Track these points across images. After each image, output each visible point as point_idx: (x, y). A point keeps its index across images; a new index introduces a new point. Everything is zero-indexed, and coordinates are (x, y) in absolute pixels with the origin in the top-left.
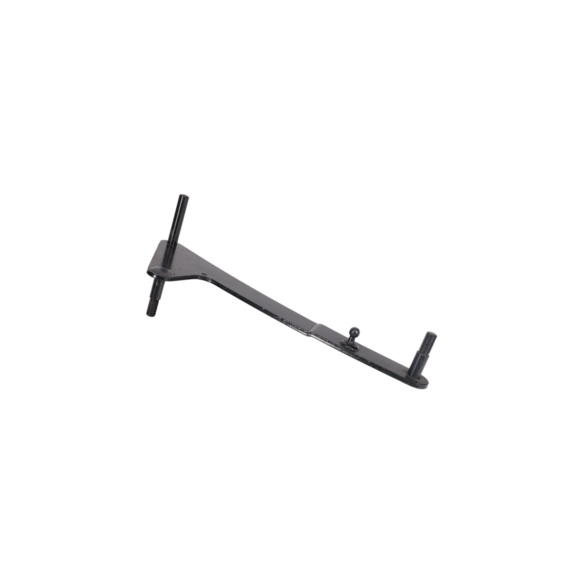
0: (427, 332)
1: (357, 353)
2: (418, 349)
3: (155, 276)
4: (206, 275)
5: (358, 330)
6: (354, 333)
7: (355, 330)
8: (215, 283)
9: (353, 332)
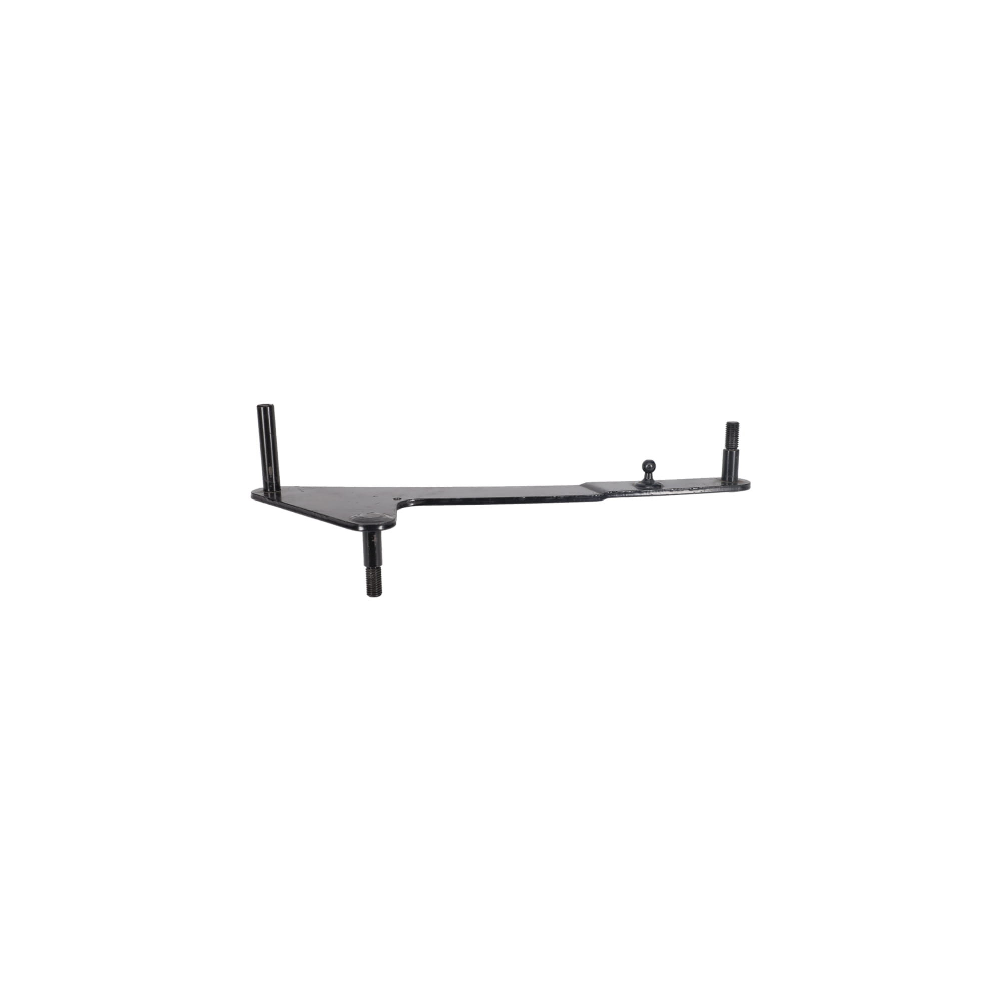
0: (726, 424)
1: (663, 488)
2: (723, 447)
3: (361, 528)
4: (400, 499)
5: (653, 463)
6: (649, 467)
7: (649, 464)
8: (421, 502)
9: (647, 466)
